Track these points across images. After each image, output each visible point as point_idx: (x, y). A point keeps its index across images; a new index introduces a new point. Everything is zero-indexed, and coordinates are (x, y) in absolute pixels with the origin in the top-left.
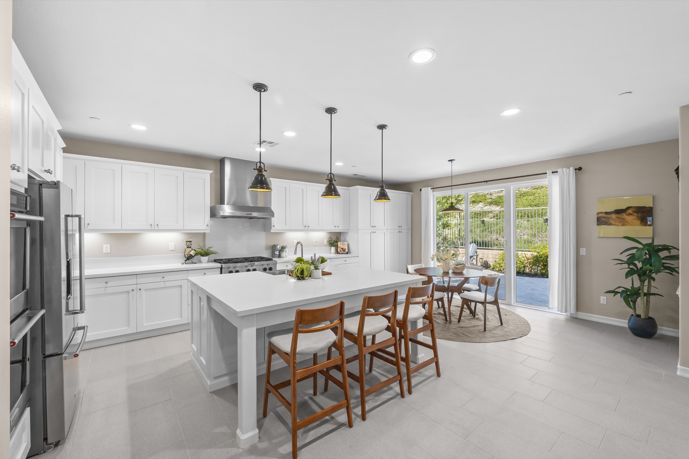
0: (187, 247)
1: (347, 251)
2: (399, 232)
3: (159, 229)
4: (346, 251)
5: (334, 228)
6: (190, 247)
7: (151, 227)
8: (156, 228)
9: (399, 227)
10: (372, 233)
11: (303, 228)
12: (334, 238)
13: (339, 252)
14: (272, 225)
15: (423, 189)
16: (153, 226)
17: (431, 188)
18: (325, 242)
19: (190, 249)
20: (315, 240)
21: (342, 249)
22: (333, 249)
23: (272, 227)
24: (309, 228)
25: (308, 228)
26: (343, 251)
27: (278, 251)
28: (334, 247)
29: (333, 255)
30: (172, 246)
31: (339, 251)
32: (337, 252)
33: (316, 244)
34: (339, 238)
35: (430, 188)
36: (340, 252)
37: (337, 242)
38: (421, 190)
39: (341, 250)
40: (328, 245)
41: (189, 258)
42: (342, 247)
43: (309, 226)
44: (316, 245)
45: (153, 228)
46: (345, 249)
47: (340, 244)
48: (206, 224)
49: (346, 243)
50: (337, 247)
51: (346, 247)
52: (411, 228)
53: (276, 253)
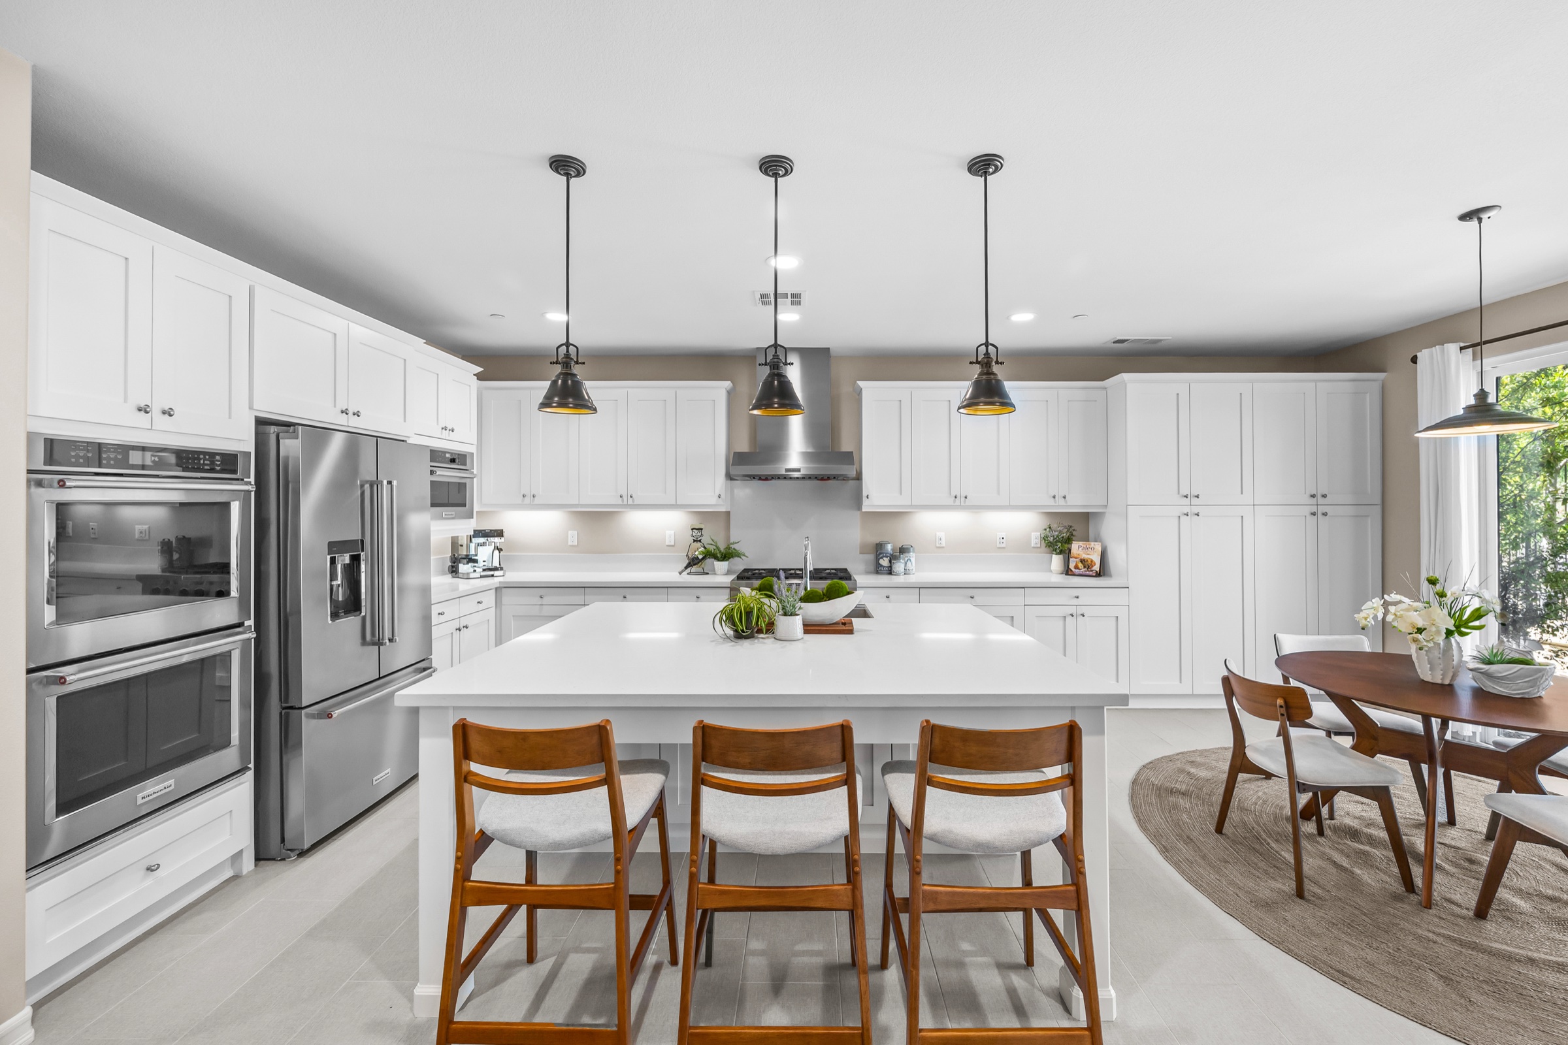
0: (694, 541)
1: (1097, 568)
2: (1314, 514)
3: (635, 503)
4: (1094, 568)
5: (1051, 502)
6: (700, 541)
7: (623, 501)
8: (630, 502)
9: (1313, 496)
10: (1183, 518)
11: (950, 501)
12: (1059, 529)
13: (1071, 570)
14: (865, 494)
15: (1423, 355)
16: (625, 498)
17: (1462, 345)
18: (1035, 538)
19: (699, 544)
20: (1000, 535)
21: (1083, 561)
22: (1057, 561)
23: (864, 498)
24: (968, 502)
25: (965, 502)
26: (1085, 567)
27: (887, 557)
28: (1061, 556)
29: (1058, 579)
30: (669, 536)
31: (1072, 566)
32: (1067, 572)
33: (1004, 545)
34: (1074, 530)
35: (1453, 348)
36: (1077, 571)
37: (1069, 541)
38: (1414, 360)
39: (1080, 565)
40: (1044, 549)
41: (693, 562)
42: (1084, 556)
43: (966, 498)
44: (1004, 548)
45: (625, 503)
46: (1092, 561)
47: (1076, 548)
48: (717, 494)
49: (1098, 547)
50: (1066, 553)
51: (1096, 559)
52: (1378, 500)
53: (881, 561)
